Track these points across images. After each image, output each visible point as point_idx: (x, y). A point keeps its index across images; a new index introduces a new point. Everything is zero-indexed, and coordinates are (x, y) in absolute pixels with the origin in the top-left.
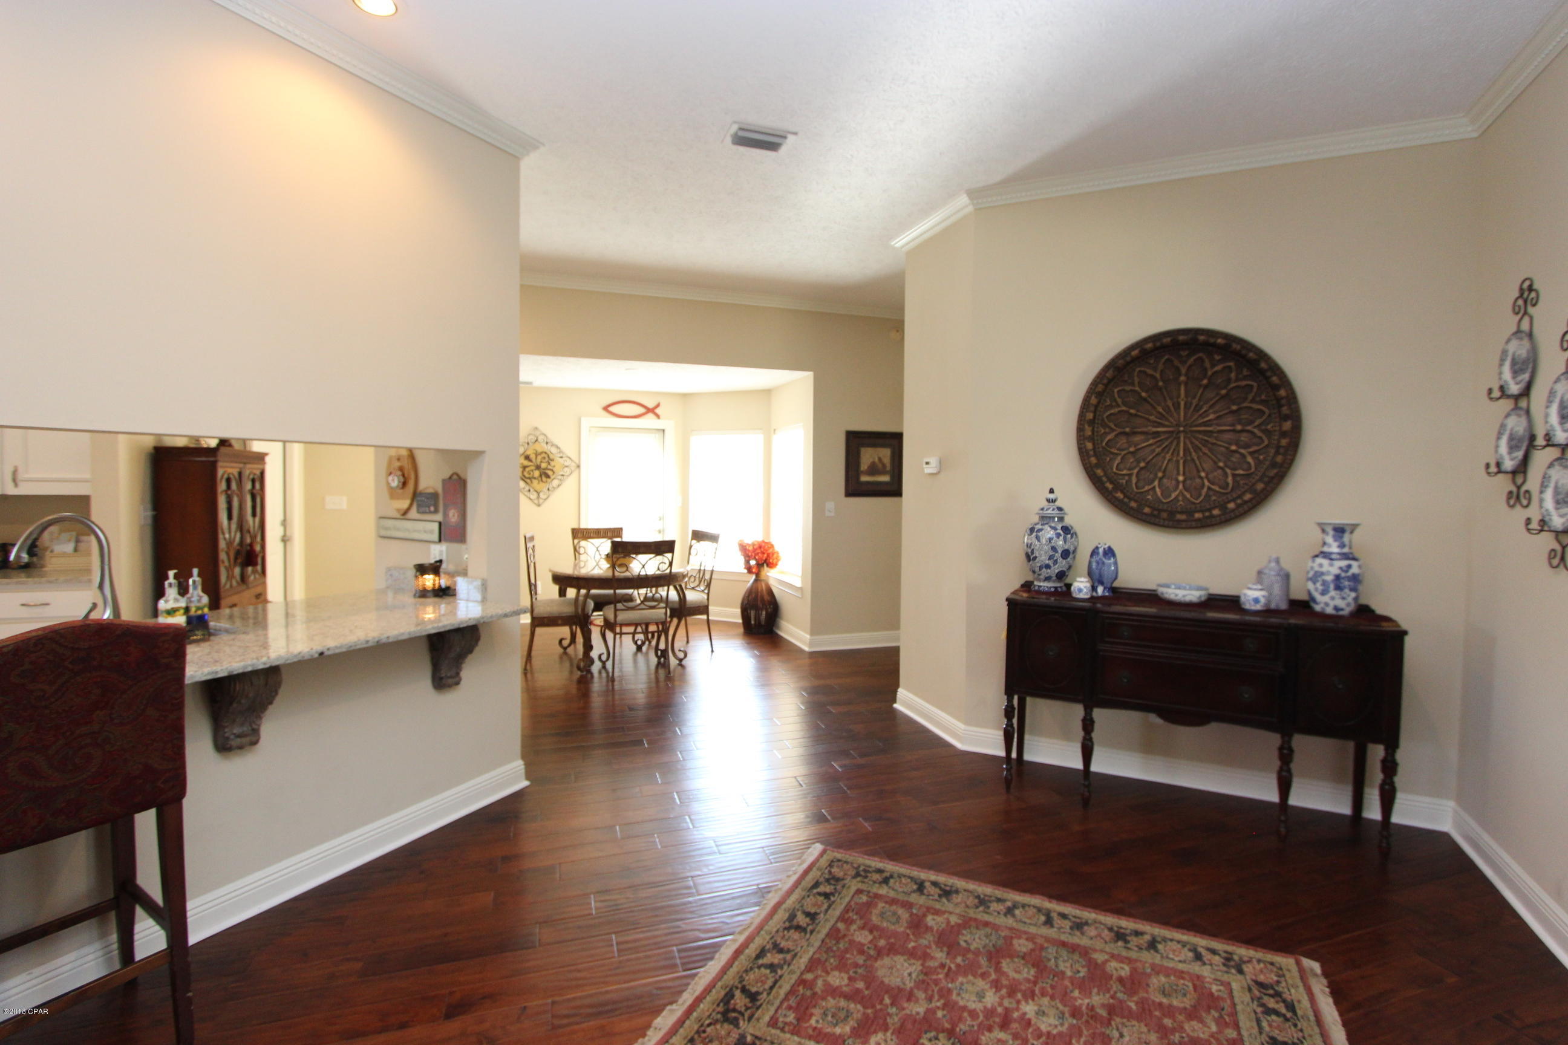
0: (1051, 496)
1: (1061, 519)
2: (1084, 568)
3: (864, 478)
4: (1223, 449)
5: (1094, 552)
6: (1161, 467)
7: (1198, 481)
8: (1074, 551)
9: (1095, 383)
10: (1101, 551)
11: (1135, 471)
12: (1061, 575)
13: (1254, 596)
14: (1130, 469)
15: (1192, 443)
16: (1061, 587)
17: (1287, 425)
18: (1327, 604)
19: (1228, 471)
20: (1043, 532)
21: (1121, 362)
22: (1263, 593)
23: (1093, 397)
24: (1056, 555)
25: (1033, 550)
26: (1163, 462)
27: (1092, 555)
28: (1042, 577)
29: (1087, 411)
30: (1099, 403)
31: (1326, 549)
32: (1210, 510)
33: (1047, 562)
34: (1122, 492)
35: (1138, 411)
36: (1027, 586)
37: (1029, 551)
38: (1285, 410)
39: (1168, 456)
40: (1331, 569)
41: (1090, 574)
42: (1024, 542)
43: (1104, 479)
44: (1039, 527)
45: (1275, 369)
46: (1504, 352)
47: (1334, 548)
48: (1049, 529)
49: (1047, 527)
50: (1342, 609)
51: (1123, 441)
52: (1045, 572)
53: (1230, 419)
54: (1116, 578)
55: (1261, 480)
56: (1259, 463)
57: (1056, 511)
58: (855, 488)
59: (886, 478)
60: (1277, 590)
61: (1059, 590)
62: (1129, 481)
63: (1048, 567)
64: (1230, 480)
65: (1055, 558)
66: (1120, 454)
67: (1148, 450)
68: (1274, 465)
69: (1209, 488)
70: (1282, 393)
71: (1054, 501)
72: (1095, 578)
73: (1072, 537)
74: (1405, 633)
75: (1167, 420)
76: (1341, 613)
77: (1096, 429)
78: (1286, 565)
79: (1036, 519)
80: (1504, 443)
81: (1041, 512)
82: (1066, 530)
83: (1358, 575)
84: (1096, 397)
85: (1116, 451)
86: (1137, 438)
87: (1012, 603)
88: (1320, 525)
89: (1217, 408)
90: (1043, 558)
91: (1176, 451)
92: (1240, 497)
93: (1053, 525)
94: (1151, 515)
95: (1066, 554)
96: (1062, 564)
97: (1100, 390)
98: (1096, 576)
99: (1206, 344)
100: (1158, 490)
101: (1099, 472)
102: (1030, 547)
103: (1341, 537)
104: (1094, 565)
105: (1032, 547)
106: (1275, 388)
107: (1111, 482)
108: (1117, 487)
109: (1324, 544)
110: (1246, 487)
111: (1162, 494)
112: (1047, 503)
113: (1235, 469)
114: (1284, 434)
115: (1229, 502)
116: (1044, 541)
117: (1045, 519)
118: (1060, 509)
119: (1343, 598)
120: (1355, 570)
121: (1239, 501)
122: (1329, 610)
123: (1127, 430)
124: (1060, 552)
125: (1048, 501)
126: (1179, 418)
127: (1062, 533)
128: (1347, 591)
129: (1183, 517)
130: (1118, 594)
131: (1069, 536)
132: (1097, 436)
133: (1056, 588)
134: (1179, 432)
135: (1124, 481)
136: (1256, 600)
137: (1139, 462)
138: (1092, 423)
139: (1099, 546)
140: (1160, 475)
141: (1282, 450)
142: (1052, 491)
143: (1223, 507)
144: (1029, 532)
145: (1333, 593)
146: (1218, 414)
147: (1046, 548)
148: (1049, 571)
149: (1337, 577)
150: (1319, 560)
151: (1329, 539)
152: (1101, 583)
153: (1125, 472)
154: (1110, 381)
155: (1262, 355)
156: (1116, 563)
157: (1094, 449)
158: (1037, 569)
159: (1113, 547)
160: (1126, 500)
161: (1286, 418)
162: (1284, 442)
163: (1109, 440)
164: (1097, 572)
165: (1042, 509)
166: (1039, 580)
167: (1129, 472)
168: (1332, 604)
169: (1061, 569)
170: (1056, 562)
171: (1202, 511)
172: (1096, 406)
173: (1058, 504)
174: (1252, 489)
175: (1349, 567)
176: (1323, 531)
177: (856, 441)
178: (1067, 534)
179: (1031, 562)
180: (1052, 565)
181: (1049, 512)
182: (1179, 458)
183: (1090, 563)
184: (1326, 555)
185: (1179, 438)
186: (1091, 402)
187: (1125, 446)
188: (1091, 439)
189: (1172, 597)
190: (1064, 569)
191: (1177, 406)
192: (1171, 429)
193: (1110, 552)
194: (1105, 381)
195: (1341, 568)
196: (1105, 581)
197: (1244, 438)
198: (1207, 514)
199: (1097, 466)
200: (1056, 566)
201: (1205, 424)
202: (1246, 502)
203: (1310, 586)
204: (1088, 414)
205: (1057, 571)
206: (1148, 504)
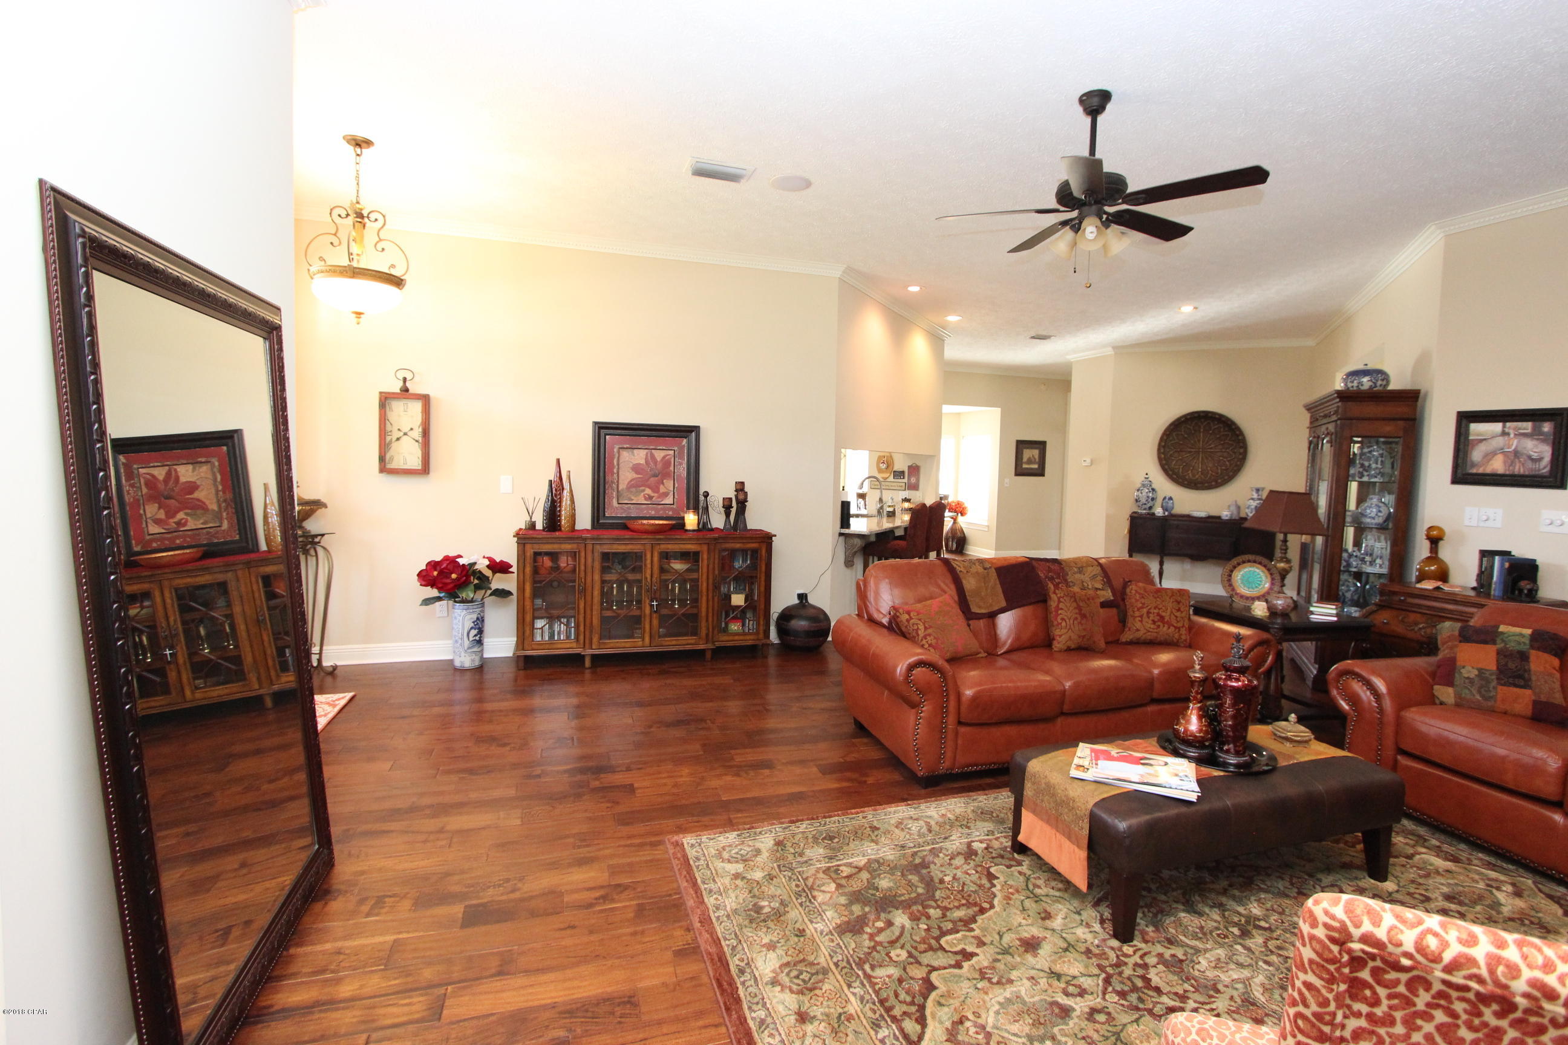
0: (1146, 477)
1: (1151, 486)
2: (1160, 505)
3: (1025, 466)
4: (1217, 459)
5: (1165, 498)
6: (1192, 465)
7: (1206, 471)
8: (1156, 498)
9: (1166, 431)
10: (1167, 498)
11: (1182, 467)
12: (1150, 508)
13: (1225, 514)
15: (1205, 456)
17: (1242, 450)
19: (1218, 467)
20: (1144, 491)
21: (1176, 423)
22: (1230, 514)
24: (1149, 500)
25: (1138, 498)
26: (1193, 463)
27: (1163, 500)
28: (1143, 508)
29: (1162, 442)
31: (1253, 497)
32: (1211, 482)
33: (1145, 502)
34: (1176, 475)
35: (1183, 443)
36: (1137, 512)
38: (1241, 444)
39: (1195, 461)
40: (1254, 504)
41: (1162, 507)
42: (1134, 495)
43: (1169, 470)
44: (1141, 489)
45: (1238, 428)
47: (1256, 497)
49: (1145, 489)
51: (1176, 455)
52: (1144, 506)
53: (1220, 447)
54: (1172, 509)
55: (1231, 472)
56: (1231, 465)
57: (1149, 483)
58: (1020, 472)
59: (1036, 466)
60: (1235, 512)
61: (1150, 513)
62: (1179, 471)
63: (1145, 504)
64: (1219, 471)
66: (1175, 460)
67: (1187, 458)
68: (1236, 465)
69: (1211, 474)
70: (1240, 438)
71: (1148, 478)
72: (1165, 509)
75: (1195, 446)
77: (1165, 449)
78: (1240, 503)
79: (1140, 485)
81: (1143, 483)
82: (1153, 490)
84: (1166, 437)
85: (1173, 459)
86: (1182, 454)
88: (1251, 488)
89: (1215, 442)
90: (1143, 500)
91: (1198, 459)
92: (1223, 478)
93: (1148, 488)
94: (1187, 484)
95: (1153, 499)
96: (1151, 503)
97: (1168, 434)
99: (1211, 417)
100: (1190, 474)
101: (1166, 467)
103: (1259, 493)
104: (1164, 504)
106: (1238, 436)
107: (1171, 471)
108: (1174, 473)
109: (1252, 495)
110: (1225, 474)
111: (1192, 476)
112: (1145, 480)
113: (1221, 466)
114: (1240, 454)
115: (1219, 479)
116: (1143, 494)
117: (1144, 485)
123: (1178, 450)
124: (1150, 498)
126: (1200, 446)
127: (1151, 491)
129: (1201, 485)
130: (1172, 515)
131: (1154, 492)
132: (1166, 452)
133: (1148, 513)
134: (1200, 451)
135: (1177, 471)
136: (1227, 517)
137: (1183, 463)
138: (1164, 447)
139: (1166, 496)
140: (1191, 468)
141: (1239, 460)
142: (1146, 475)
143: (1216, 481)
144: (1137, 490)
146: (1215, 445)
147: (1144, 497)
149: (1257, 508)
150: (1250, 502)
151: (1254, 493)
153: (1177, 467)
154: (1172, 430)
155: (1233, 423)
156: (1172, 503)
157: (1165, 457)
158: (1141, 505)
160: (1177, 478)
161: (1241, 447)
162: (1241, 457)
163: (1171, 454)
164: (1165, 506)
165: (1143, 481)
166: (1141, 510)
167: (1179, 467)
170: (1148, 502)
171: (1208, 483)
172: (1166, 440)
173: (1149, 480)
174: (1227, 475)
175: (1261, 503)
176: (1252, 490)
177: (1022, 445)
179: (1138, 503)
180: (1147, 504)
181: (1146, 483)
182: (1199, 462)
183: (1162, 503)
184: (1253, 499)
185: (1199, 454)
186: (1164, 438)
187: (1177, 457)
188: (1163, 453)
189: (1195, 516)
190: (1152, 505)
191: (1199, 441)
192: (1196, 450)
193: (1171, 498)
194: (1170, 430)
195: (1258, 504)
196: (1167, 510)
197: (1225, 454)
198: (1210, 484)
199: (1166, 464)
200: (1149, 504)
201: (1210, 449)
202: (1225, 479)
203: (1247, 511)
205: (1149, 506)
206: (1186, 480)
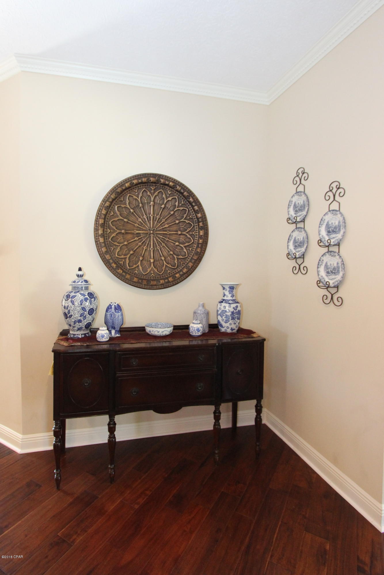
0: (80, 273)
1: (87, 288)
2: (103, 320)
4: (172, 244)
5: (109, 308)
6: (141, 254)
7: (161, 262)
8: (96, 309)
9: (104, 201)
10: (113, 307)
11: (128, 256)
12: (88, 326)
13: (197, 328)
14: (125, 255)
15: (157, 240)
16: (88, 333)
17: (202, 232)
18: (228, 327)
19: (175, 256)
20: (76, 298)
21: (119, 190)
22: (200, 325)
23: (103, 210)
24: (85, 313)
25: (69, 310)
26: (142, 251)
27: (107, 311)
28: (76, 328)
29: (99, 218)
30: (107, 213)
31: (225, 298)
32: (167, 278)
33: (79, 318)
34: (121, 269)
35: (128, 220)
36: (64, 333)
37: (67, 311)
38: (201, 224)
39: (145, 248)
40: (229, 309)
41: (107, 323)
42: (62, 305)
43: (111, 261)
44: (72, 294)
45: (197, 201)
46: (290, 202)
47: (229, 297)
48: (80, 295)
49: (78, 294)
50: (234, 329)
51: (120, 238)
52: (78, 325)
53: (175, 228)
54: (122, 324)
55: (190, 261)
56: (189, 252)
57: (84, 283)
60: (205, 322)
61: (87, 335)
62: (124, 263)
63: (80, 321)
64: (176, 261)
65: (85, 315)
66: (119, 246)
67: (134, 244)
68: (196, 253)
69: (166, 266)
71: (82, 276)
73: (94, 300)
74: (264, 340)
75: (144, 226)
76: (234, 331)
77: (105, 230)
79: (70, 288)
80: (291, 244)
81: (74, 284)
82: (91, 295)
83: (240, 310)
84: (105, 210)
85: (117, 244)
86: (129, 236)
87: (57, 354)
88: (222, 285)
89: (169, 221)
90: (76, 316)
91: (149, 245)
92: (181, 271)
93: (82, 292)
94: (138, 282)
95: (91, 312)
96: (89, 318)
97: (108, 205)
98: (110, 324)
100: (140, 267)
101: (108, 257)
102: (67, 309)
103: (232, 291)
104: (108, 316)
105: (69, 309)
106: (197, 212)
107: (115, 263)
108: (119, 266)
109: (224, 295)
110: (184, 265)
111: (142, 270)
112: (77, 278)
113: (178, 256)
115: (176, 273)
116: (76, 303)
117: (76, 289)
118: (86, 281)
119: (235, 324)
120: (239, 308)
121: (181, 273)
122: (229, 331)
123: (123, 231)
124: (87, 311)
125: (78, 276)
126: (150, 226)
127: (88, 298)
128: (236, 319)
129: (155, 283)
131: (93, 299)
132: (106, 234)
133: (85, 334)
134: (150, 233)
135: (122, 262)
136: (198, 330)
137: (130, 251)
138: (103, 225)
139: (112, 304)
140: (141, 259)
141: (200, 245)
142: (80, 269)
143: (174, 277)
144: (65, 297)
145: (231, 321)
146: (169, 225)
147: (78, 308)
148: (80, 324)
149: (233, 313)
150: (223, 304)
151: (227, 293)
152: (114, 328)
153: (122, 257)
154: (113, 200)
155: (191, 194)
156: (122, 315)
157: (104, 242)
158: (72, 324)
159: (121, 305)
160: (124, 274)
162: (201, 241)
163: (113, 237)
164: (111, 321)
165: (74, 282)
166: (74, 330)
167: (124, 257)
168: (230, 327)
169: (88, 322)
170: (85, 318)
171: (164, 279)
172: (105, 215)
173: (85, 278)
174: (186, 267)
175: (237, 307)
176: (224, 288)
178: (92, 298)
179: (68, 319)
180: (83, 320)
181: (79, 283)
182: (150, 249)
183: (106, 315)
184: (226, 301)
185: (150, 237)
186: (103, 212)
187: (122, 241)
189: (156, 333)
190: (90, 321)
191: (149, 219)
192: (146, 232)
193: (118, 308)
194: (111, 200)
195: (234, 308)
196: (116, 327)
197: (182, 238)
198: (166, 281)
199: (107, 252)
200: (86, 320)
201: (163, 230)
202: (184, 274)
203: (220, 318)
204: (100, 220)
205: (85, 324)
206: (136, 276)
